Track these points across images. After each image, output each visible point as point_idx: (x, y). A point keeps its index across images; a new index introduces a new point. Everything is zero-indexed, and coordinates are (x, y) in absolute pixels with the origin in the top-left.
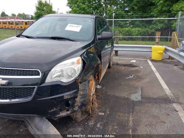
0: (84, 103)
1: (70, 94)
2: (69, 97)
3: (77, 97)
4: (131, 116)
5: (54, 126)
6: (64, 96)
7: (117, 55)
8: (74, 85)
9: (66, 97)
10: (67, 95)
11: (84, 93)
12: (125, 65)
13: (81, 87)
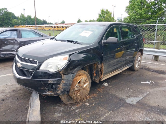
0: (66, 90)
1: (53, 81)
2: (52, 82)
3: (59, 84)
4: (110, 113)
5: (40, 100)
6: (48, 81)
7: (157, 60)
8: (57, 75)
9: (50, 82)
10: (51, 80)
11: (66, 82)
12: (154, 71)
13: (64, 77)
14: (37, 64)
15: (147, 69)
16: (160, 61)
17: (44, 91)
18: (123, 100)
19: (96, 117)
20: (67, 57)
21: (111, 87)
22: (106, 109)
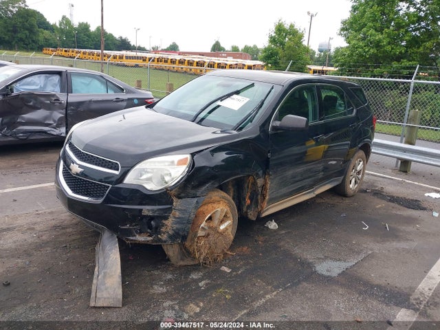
0: (181, 233)
1: (152, 210)
2: (150, 214)
3: (166, 218)
4: (275, 293)
6: (142, 210)
7: (406, 172)
9: (145, 213)
10: (147, 210)
12: (394, 199)
13: (177, 203)
14: (118, 170)
15: (378, 194)
16: (414, 174)
17: (129, 233)
18: (310, 266)
19: (245, 301)
20: (187, 158)
21: (284, 232)
22: (268, 284)
